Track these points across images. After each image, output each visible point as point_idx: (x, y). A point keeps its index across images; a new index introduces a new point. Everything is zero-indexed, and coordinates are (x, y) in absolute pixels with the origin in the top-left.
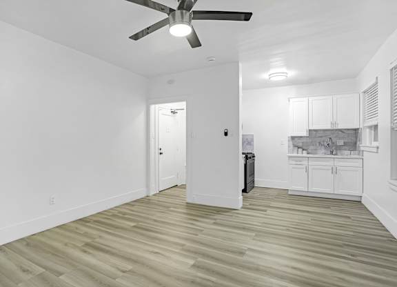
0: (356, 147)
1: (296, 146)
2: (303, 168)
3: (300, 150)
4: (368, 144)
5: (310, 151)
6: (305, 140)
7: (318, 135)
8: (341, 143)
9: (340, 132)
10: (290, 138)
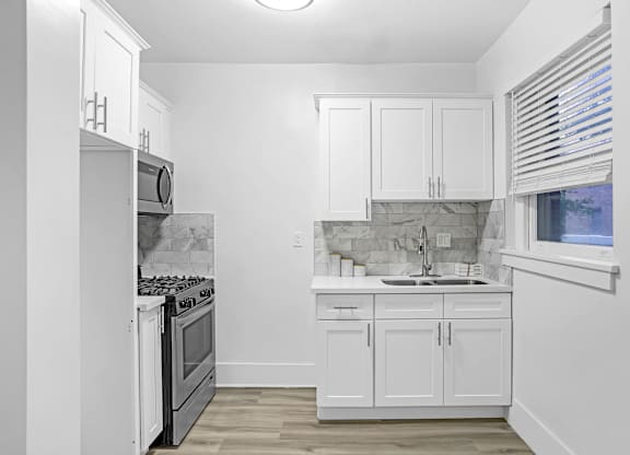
0: (477, 252)
1: (335, 253)
2: (361, 332)
3: (347, 264)
4: (520, 248)
5: (371, 266)
6: (358, 233)
7: (392, 218)
8: (444, 241)
9: (443, 211)
10: (320, 229)
